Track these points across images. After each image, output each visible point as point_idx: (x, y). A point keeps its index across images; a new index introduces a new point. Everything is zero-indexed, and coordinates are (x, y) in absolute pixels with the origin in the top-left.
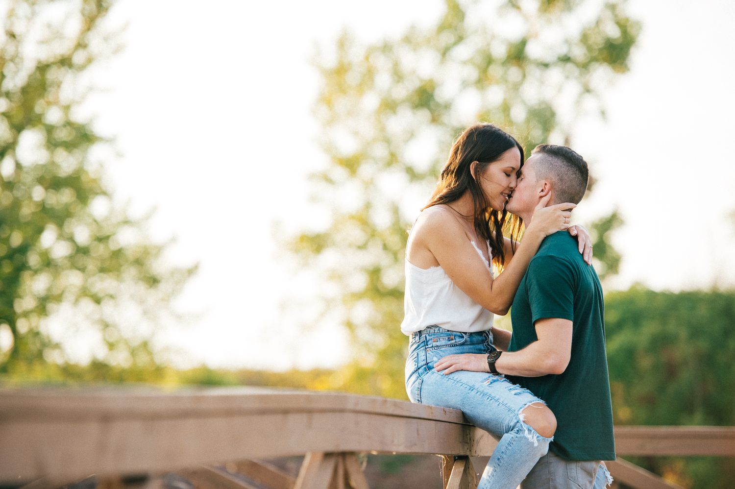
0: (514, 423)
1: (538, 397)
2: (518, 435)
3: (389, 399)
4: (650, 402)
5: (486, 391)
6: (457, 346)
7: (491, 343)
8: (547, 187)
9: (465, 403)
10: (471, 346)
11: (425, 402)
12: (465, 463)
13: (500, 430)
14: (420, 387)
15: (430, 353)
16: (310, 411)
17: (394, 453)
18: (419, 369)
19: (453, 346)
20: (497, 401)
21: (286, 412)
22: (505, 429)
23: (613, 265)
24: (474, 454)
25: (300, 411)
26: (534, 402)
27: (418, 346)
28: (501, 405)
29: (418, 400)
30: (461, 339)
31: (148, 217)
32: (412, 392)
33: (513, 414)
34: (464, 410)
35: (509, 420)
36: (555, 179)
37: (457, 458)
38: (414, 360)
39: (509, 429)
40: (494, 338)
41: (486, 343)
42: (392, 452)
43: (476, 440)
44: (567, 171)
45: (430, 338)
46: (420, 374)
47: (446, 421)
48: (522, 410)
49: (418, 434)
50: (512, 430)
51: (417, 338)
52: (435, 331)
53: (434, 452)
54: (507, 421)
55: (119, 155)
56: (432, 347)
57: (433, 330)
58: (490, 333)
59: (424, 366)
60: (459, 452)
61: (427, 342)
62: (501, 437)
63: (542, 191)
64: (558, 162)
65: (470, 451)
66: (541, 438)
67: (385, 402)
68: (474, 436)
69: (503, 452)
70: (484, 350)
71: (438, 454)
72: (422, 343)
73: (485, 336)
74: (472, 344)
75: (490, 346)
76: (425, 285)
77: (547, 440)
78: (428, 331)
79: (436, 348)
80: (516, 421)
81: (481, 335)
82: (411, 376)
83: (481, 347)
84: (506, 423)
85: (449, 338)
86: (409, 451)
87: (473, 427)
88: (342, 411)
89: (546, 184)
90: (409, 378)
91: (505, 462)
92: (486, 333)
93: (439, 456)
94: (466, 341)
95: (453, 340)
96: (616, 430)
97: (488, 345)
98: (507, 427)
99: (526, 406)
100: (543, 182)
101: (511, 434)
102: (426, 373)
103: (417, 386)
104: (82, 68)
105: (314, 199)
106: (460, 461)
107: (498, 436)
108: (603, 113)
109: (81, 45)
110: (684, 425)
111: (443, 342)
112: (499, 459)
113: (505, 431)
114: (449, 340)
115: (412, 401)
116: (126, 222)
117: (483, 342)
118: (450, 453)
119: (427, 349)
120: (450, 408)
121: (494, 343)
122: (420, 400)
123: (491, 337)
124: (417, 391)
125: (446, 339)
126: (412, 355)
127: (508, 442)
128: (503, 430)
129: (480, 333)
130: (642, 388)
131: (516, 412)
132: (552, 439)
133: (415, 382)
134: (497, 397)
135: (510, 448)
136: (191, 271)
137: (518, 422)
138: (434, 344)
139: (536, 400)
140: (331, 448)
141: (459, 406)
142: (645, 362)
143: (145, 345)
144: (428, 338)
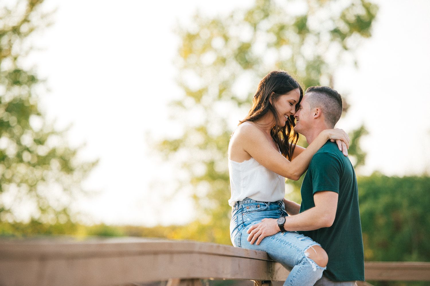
0: (301, 258)
1: (316, 242)
2: (304, 266)
3: (221, 245)
4: (384, 246)
5: (282, 239)
6: (262, 211)
7: (283, 209)
8: (319, 111)
9: (269, 247)
10: (271, 211)
11: (243, 247)
12: (268, 285)
13: (292, 263)
14: (240, 238)
15: (245, 216)
16: (171, 253)
17: (224, 279)
18: (238, 226)
19: (259, 211)
20: (290, 245)
21: (156, 253)
22: (295, 263)
23: (361, 159)
24: (274, 280)
25: (165, 252)
26: (314, 245)
27: (237, 212)
28: (292, 247)
29: (239, 246)
30: (264, 207)
31: (67, 129)
32: (235, 241)
33: (300, 253)
34: (269, 252)
35: (298, 257)
36: (323, 106)
37: (263, 282)
38: (235, 220)
39: (298, 263)
40: (285, 206)
41: (280, 209)
42: (222, 279)
43: (275, 271)
44: (330, 101)
45: (245, 206)
46: (239, 229)
47: (257, 258)
48: (306, 250)
49: (239, 267)
50: (300, 263)
51: (237, 206)
52: (248, 202)
53: (249, 278)
54: (297, 257)
55: (49, 90)
56: (246, 212)
57: (247, 201)
58: (283, 203)
59: (242, 224)
60: (264, 279)
61: (243, 209)
62: (292, 268)
63: (316, 114)
64: (323, 96)
65: (272, 277)
66: (319, 267)
67: (218, 247)
68: (274, 268)
69: (294, 277)
70: (279, 214)
71: (252, 280)
72: (240, 210)
73: (279, 205)
74: (271, 210)
75: (283, 211)
76: (241, 173)
77: (323, 269)
78: (244, 202)
79: (248, 213)
80: (303, 257)
81: (277, 204)
82: (234, 231)
83: (277, 211)
84: (296, 258)
85: (256, 206)
86: (233, 278)
87: (274, 263)
88: (191, 252)
89: (317, 110)
90: (233, 232)
91: (295, 283)
92: (280, 203)
93: (253, 281)
94: (267, 208)
95: (259, 207)
96: (366, 264)
97: (281, 210)
98: (296, 261)
99: (309, 247)
100: (316, 109)
101: (299, 265)
102: (243, 228)
103: (238, 237)
104: (26, 35)
105: (172, 118)
106: (265, 284)
107: (290, 268)
108: (356, 63)
109: (26, 20)
110: (406, 261)
111: (253, 209)
112: (291, 281)
113: (295, 264)
114: (257, 207)
115: (235, 246)
116: (53, 133)
117: (278, 208)
118: (259, 279)
119: (243, 214)
120: (259, 250)
121: (286, 209)
122: (240, 246)
123: (283, 205)
124: (238, 241)
125: (255, 207)
126: (233, 218)
127: (297, 270)
128: (294, 263)
129: (276, 203)
130: (380, 237)
131: (303, 251)
132: (325, 268)
133: (236, 235)
134: (290, 242)
135: (299, 274)
136: (94, 164)
137: (304, 257)
138: (248, 210)
139: (315, 244)
140: (184, 276)
141: (265, 250)
142: (381, 221)
143: (65, 211)
144: (244, 206)
